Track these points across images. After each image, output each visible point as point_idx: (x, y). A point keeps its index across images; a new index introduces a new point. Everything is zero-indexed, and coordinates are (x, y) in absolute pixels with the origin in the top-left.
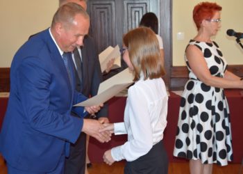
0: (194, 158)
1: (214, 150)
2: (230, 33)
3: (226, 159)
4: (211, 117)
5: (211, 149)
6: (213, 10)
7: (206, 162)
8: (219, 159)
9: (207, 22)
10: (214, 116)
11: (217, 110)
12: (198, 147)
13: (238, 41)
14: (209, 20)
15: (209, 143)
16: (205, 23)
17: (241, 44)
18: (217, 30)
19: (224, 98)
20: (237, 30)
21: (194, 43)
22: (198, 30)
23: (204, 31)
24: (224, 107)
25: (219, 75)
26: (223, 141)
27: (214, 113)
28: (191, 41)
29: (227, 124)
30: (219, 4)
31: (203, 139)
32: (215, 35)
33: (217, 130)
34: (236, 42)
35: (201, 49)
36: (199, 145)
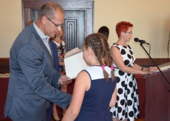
0: (114, 117)
1: (126, 111)
2: (136, 40)
3: (133, 117)
4: (124, 91)
5: (124, 111)
6: (128, 26)
7: (121, 119)
8: (129, 117)
9: (124, 33)
10: (126, 91)
11: (128, 87)
12: (116, 110)
13: (141, 45)
14: (126, 32)
15: (123, 107)
16: (123, 33)
17: (143, 47)
18: (130, 38)
19: (133, 80)
20: (140, 39)
21: (115, 45)
22: (119, 38)
23: (122, 38)
24: (134, 85)
25: (130, 66)
26: (132, 106)
27: (126, 89)
28: (114, 44)
29: (135, 95)
30: (131, 23)
31: (119, 105)
32: (129, 41)
33: (128, 99)
34: (140, 46)
35: (119, 49)
36: (117, 109)
